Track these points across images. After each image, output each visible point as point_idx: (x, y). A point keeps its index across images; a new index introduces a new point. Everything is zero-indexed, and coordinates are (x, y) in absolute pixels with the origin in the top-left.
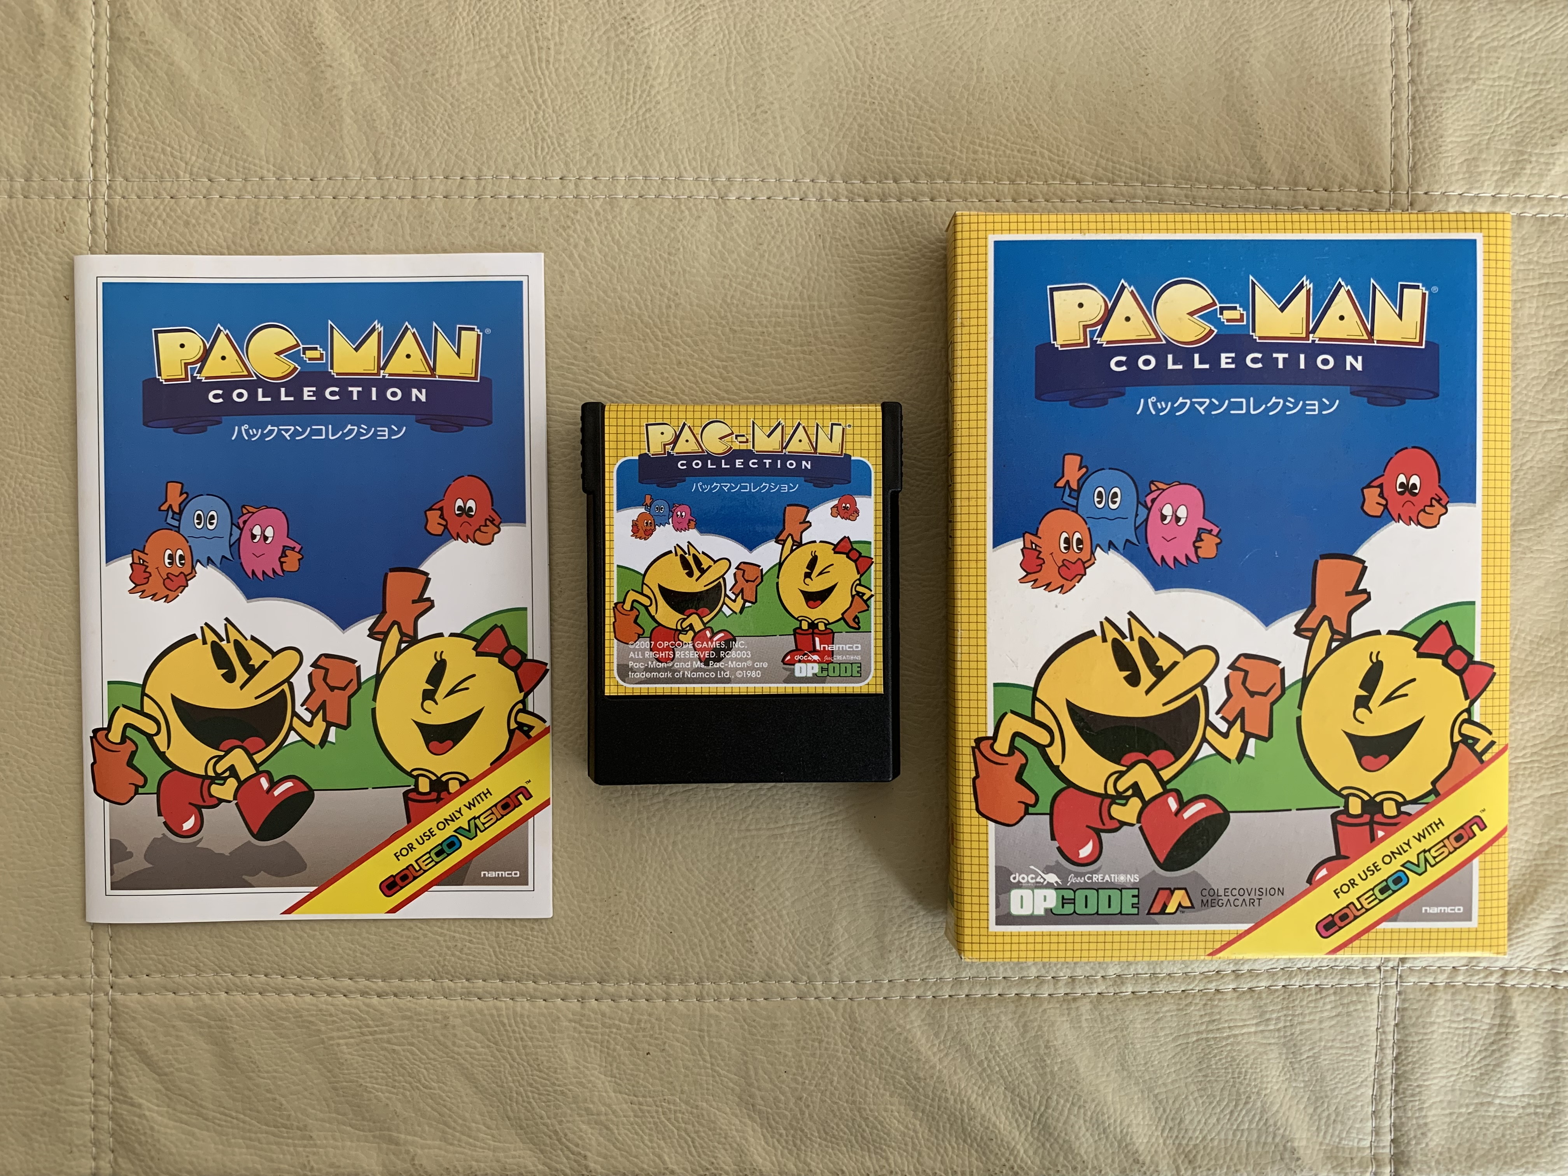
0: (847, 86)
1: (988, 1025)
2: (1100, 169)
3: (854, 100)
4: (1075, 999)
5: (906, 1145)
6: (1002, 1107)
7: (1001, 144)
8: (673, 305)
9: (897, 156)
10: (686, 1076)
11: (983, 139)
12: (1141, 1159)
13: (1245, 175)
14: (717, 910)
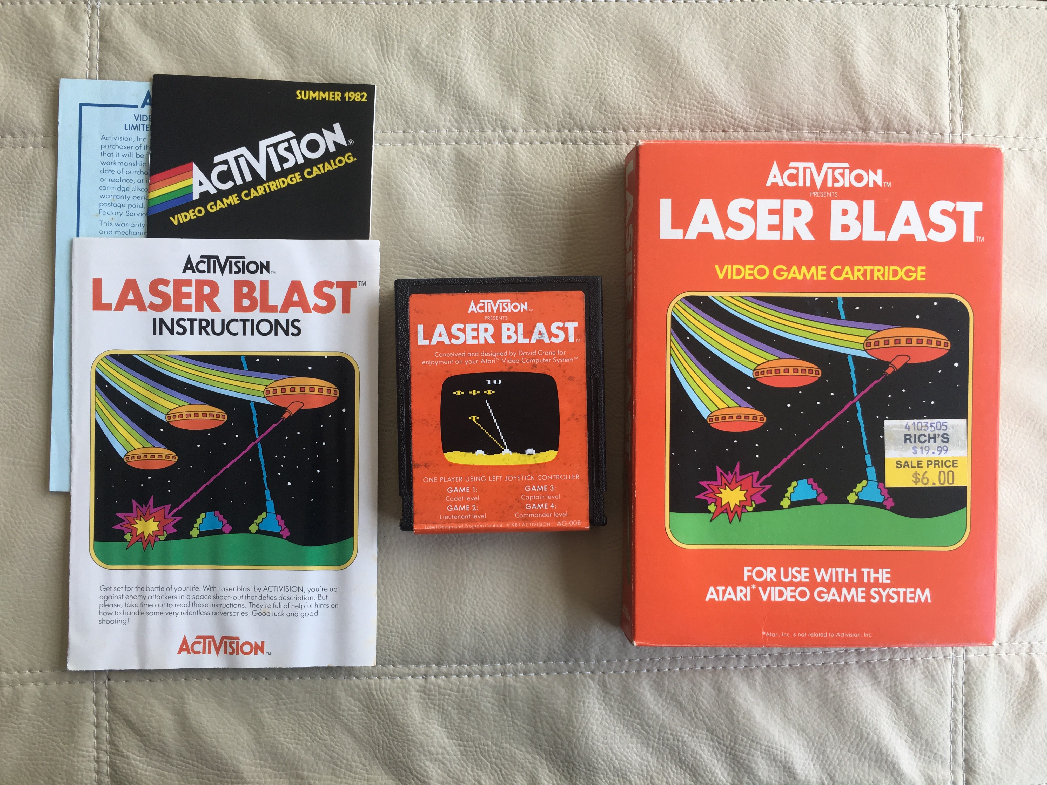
0: (591, 68)
1: (694, 688)
2: (759, 122)
3: (596, 77)
4: (751, 670)
5: (642, 771)
6: (705, 744)
7: (694, 106)
8: (478, 215)
9: (625, 114)
10: (495, 726)
11: (682, 103)
12: (798, 777)
13: (855, 124)
14: (514, 617)
